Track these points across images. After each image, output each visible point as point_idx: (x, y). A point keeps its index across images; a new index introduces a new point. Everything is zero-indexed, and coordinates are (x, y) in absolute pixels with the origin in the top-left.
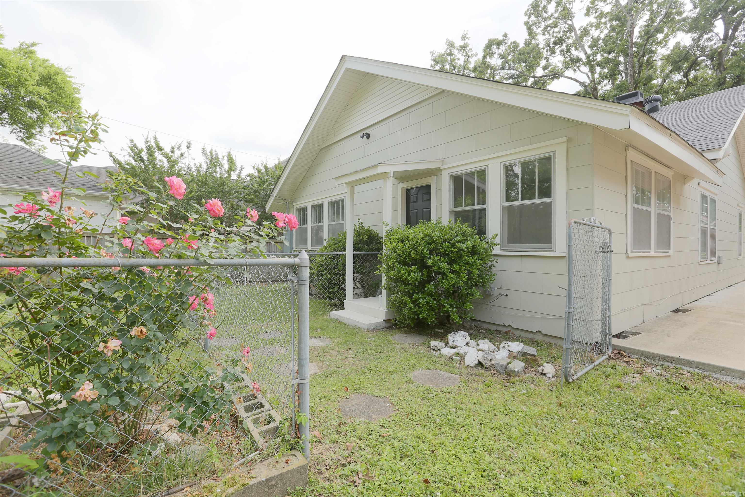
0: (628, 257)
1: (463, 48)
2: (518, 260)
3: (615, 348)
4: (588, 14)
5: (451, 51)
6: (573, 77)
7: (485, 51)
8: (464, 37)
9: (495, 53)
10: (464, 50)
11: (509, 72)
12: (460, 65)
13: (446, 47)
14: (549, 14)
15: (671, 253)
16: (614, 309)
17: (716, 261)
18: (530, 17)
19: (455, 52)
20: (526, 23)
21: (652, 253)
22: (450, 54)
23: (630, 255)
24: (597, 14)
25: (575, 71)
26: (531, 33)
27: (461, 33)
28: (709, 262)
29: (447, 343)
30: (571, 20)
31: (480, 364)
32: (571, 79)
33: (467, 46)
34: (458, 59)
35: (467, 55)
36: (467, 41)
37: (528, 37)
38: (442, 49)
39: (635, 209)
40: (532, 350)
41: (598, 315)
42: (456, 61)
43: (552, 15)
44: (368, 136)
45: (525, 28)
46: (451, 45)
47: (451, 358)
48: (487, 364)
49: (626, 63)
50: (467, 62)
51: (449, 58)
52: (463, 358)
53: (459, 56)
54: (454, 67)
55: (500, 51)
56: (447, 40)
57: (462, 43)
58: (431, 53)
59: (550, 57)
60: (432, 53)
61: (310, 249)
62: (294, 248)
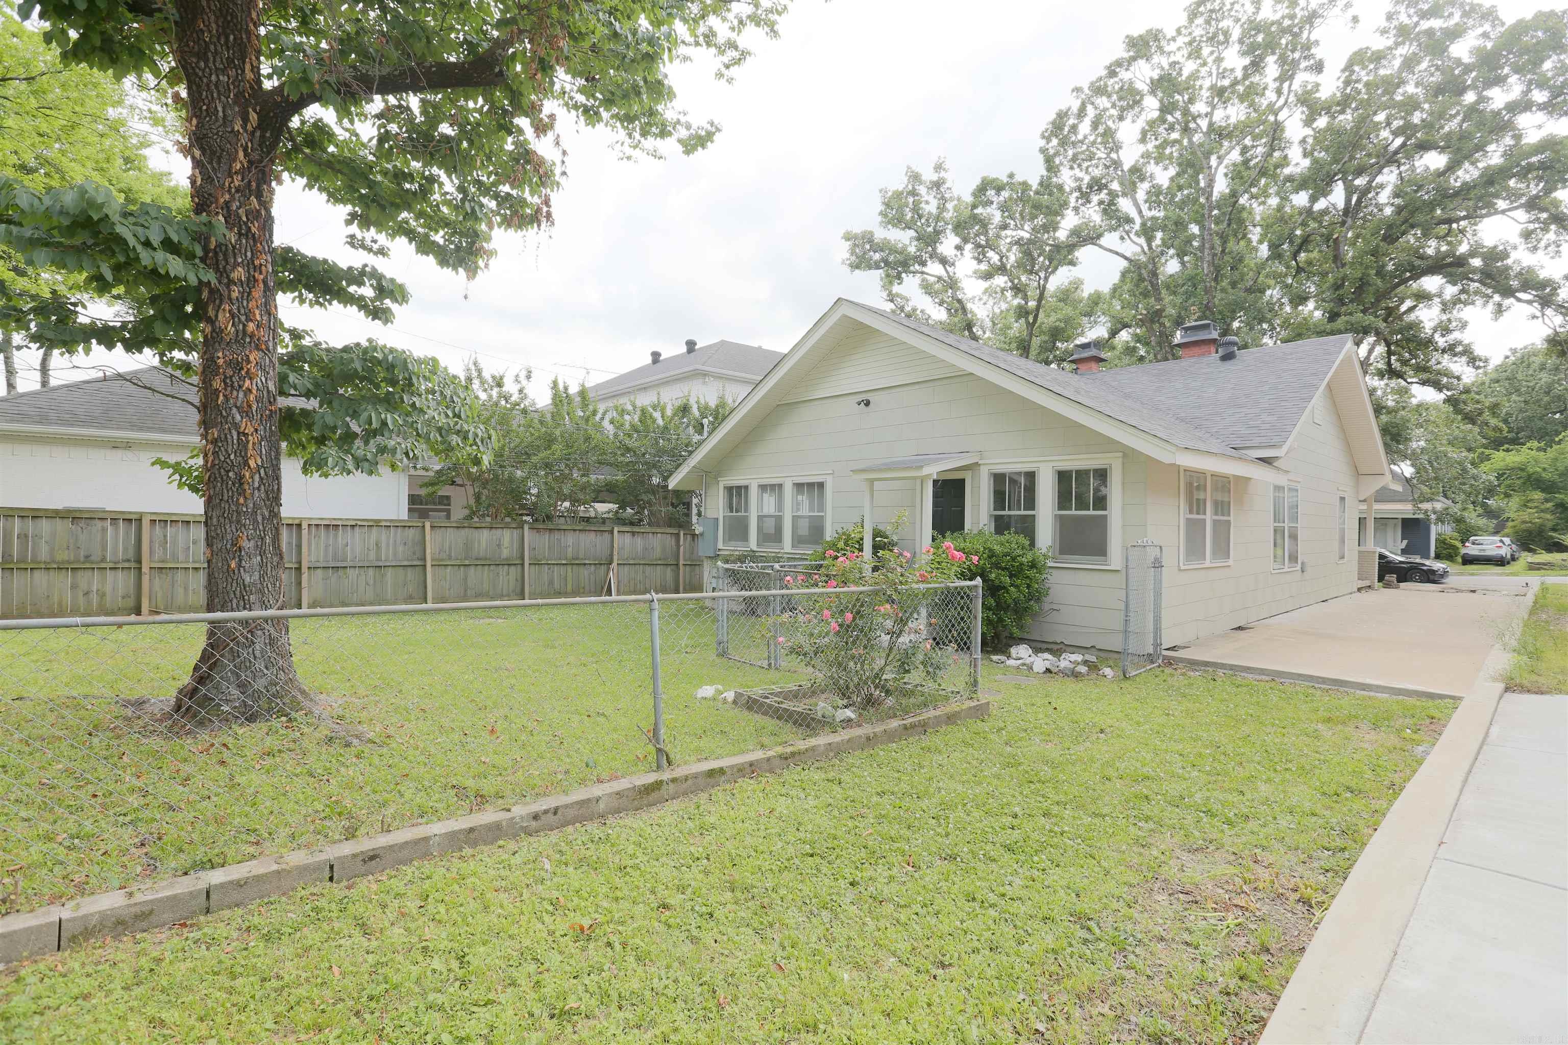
0: (1180, 570)
1: (937, 185)
2: (1073, 572)
3: (1165, 657)
4: (1143, 140)
5: (914, 189)
6: (1119, 251)
7: (974, 194)
8: (939, 167)
9: (992, 203)
10: (938, 189)
11: (1014, 233)
12: (930, 213)
13: (905, 180)
14: (1080, 137)
15: (1230, 562)
16: (1164, 624)
17: (1299, 567)
18: (1048, 140)
19: (922, 190)
20: (1043, 151)
21: (1208, 563)
22: (913, 193)
23: (1183, 567)
24: (1157, 143)
25: (1122, 238)
26: (1051, 167)
27: (934, 160)
28: (1286, 570)
29: (1009, 657)
30: (1117, 152)
31: (1048, 671)
32: (1117, 253)
33: (944, 183)
34: (927, 203)
35: (943, 198)
36: (943, 174)
37: (1045, 173)
38: (899, 183)
39: (1188, 519)
40: (1093, 659)
41: (1150, 627)
42: (923, 205)
43: (1085, 137)
44: (868, 403)
45: (1041, 158)
46: (915, 177)
47: (1018, 668)
48: (1054, 669)
49: (1202, 236)
50: (942, 208)
51: (911, 200)
52: (1030, 668)
53: (930, 198)
54: (920, 217)
55: (1001, 198)
56: (909, 168)
57: (935, 177)
58: (881, 191)
59: (1083, 208)
60: (883, 191)
61: (755, 549)
62: (720, 545)
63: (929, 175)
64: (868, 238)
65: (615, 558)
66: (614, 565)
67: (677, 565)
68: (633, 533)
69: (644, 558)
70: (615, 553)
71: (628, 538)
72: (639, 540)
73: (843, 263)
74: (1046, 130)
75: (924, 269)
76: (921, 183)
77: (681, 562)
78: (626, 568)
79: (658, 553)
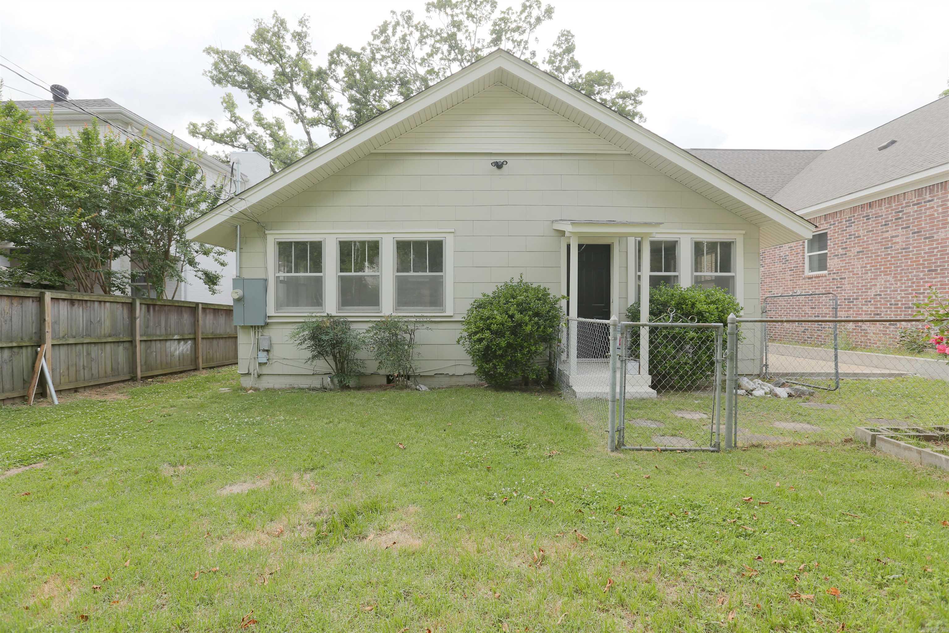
1: (300, 36)
5: (279, 32)
8: (302, 23)
10: (300, 40)
19: (286, 35)
22: (278, 35)
33: (305, 36)
34: (288, 48)
35: (303, 48)
36: (305, 29)
44: (499, 166)
52: (775, 395)
61: (334, 314)
62: (271, 311)
63: (293, 26)
64: (234, 57)
65: (48, 337)
66: (47, 346)
67: (132, 342)
68: (72, 302)
69: (89, 335)
70: (48, 329)
71: (64, 307)
72: (79, 311)
73: (204, 74)
74: (376, 30)
75: (280, 101)
76: (286, 29)
77: (138, 338)
78: (63, 350)
79: (106, 326)
